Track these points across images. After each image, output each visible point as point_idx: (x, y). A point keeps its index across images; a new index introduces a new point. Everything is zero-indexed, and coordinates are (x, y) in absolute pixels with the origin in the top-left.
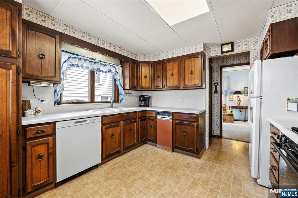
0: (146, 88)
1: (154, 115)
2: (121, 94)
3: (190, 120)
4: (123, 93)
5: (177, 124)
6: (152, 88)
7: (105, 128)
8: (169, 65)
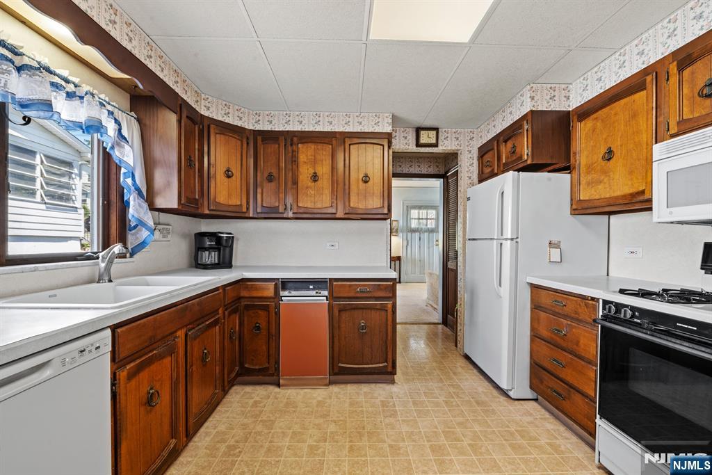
0: (230, 209)
1: (270, 292)
2: (141, 223)
3: (376, 296)
4: (151, 223)
5: (343, 310)
6: (248, 209)
7: (128, 374)
8: (304, 150)
